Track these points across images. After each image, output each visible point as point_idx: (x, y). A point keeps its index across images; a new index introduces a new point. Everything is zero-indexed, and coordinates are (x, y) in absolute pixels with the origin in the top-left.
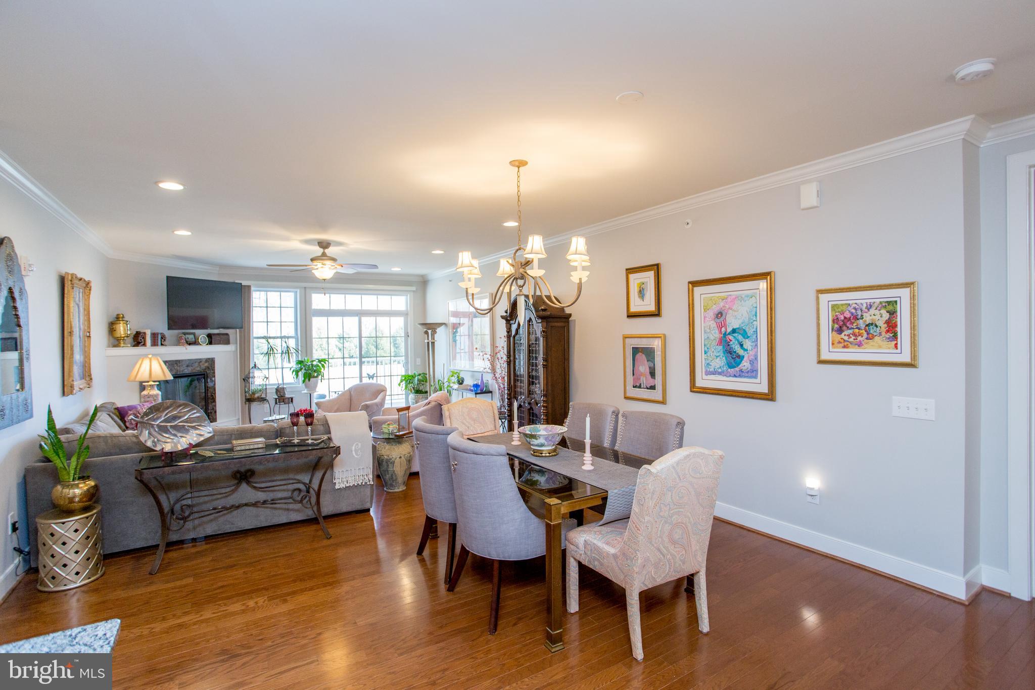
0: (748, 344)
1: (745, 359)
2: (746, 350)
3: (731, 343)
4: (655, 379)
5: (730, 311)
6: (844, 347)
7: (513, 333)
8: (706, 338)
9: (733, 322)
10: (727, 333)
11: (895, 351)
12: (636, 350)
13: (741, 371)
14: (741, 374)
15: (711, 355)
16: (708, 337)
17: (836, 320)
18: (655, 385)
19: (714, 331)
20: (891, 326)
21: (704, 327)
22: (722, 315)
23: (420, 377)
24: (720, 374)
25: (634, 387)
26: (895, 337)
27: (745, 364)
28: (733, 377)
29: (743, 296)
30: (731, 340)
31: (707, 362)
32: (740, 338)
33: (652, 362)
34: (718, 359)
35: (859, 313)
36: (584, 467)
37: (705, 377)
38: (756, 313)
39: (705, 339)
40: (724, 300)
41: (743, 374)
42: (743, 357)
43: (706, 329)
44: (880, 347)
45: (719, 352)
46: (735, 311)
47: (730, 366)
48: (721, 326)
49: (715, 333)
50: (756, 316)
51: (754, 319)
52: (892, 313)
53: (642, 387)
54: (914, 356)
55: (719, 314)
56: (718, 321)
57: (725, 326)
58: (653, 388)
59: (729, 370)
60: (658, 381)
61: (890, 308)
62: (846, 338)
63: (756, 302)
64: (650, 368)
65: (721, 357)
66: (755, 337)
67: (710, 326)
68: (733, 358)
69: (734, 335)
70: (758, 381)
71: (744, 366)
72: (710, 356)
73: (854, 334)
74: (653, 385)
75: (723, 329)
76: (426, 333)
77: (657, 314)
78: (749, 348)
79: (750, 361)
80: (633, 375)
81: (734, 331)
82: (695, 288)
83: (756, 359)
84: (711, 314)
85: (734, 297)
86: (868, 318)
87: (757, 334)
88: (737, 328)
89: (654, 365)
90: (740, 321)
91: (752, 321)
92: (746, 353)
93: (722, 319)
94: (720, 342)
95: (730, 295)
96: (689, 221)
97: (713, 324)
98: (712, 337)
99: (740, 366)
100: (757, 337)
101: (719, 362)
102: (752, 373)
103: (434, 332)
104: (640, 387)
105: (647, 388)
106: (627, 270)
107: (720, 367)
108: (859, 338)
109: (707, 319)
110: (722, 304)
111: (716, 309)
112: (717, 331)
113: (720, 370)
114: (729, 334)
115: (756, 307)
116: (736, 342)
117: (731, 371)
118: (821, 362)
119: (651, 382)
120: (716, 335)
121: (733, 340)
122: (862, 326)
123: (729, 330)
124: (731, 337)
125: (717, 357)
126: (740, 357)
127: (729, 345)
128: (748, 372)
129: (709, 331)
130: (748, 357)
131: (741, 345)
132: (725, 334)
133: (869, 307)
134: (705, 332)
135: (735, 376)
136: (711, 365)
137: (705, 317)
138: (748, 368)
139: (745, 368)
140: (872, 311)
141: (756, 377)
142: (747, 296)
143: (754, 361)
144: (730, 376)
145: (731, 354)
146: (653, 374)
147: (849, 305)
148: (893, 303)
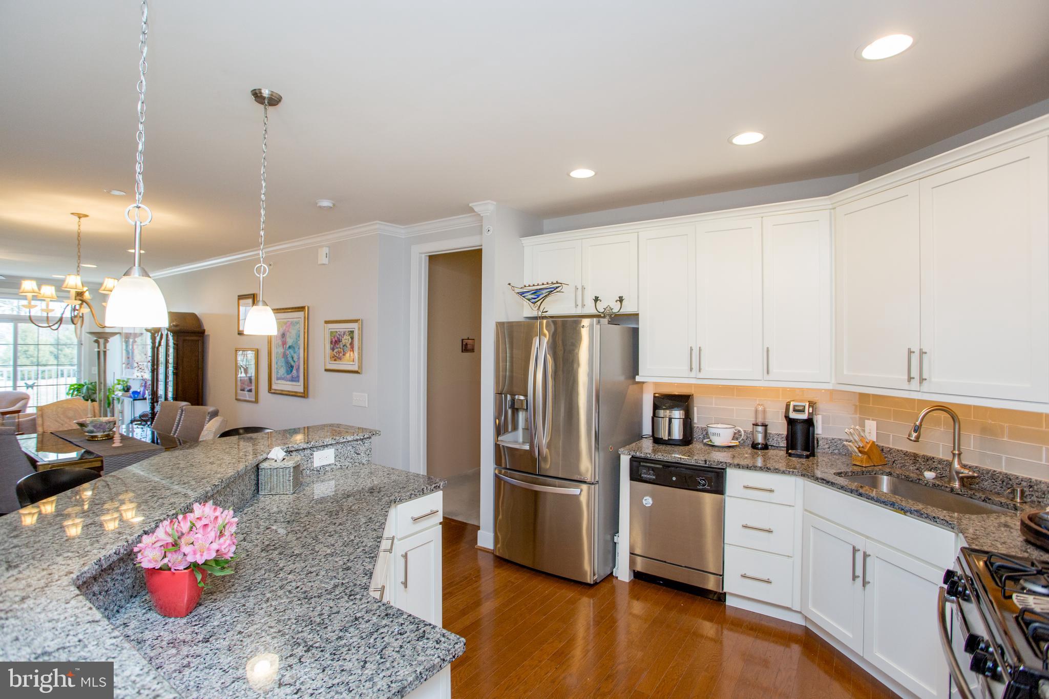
0: (295, 357)
2: (294, 362)
3: (288, 356)
5: (288, 333)
6: (335, 360)
7: (157, 345)
8: (277, 352)
9: (289, 341)
10: (286, 349)
11: (353, 363)
13: (293, 377)
15: (279, 365)
17: (331, 342)
20: (352, 347)
22: (285, 335)
23: (90, 386)
24: (283, 379)
25: (241, 390)
26: (353, 354)
29: (294, 323)
30: (288, 354)
31: (277, 370)
32: (292, 352)
34: (282, 368)
35: (340, 337)
36: (114, 445)
37: (276, 382)
38: (299, 335)
39: (276, 354)
40: (286, 325)
41: (293, 379)
43: (277, 345)
44: (348, 360)
45: (282, 363)
46: (290, 333)
47: (288, 373)
48: (284, 344)
49: (281, 349)
50: (299, 337)
51: (299, 339)
52: (352, 338)
53: (245, 390)
54: (360, 366)
55: (283, 335)
56: (283, 340)
57: (286, 343)
58: (251, 390)
59: (287, 376)
60: (253, 385)
61: (351, 335)
62: (335, 354)
63: (299, 327)
65: (284, 366)
66: (298, 352)
67: (278, 343)
68: (289, 368)
69: (289, 350)
70: (299, 384)
71: (294, 373)
73: (338, 352)
75: (285, 346)
76: (97, 341)
78: (296, 360)
79: (296, 369)
81: (289, 347)
83: (299, 368)
84: (279, 334)
85: (290, 322)
86: (344, 341)
87: (300, 350)
88: (291, 345)
90: (292, 340)
91: (297, 340)
92: (295, 364)
93: (284, 338)
94: (284, 356)
95: (288, 321)
96: (271, 263)
97: (280, 342)
98: (279, 352)
99: (292, 373)
101: (283, 370)
102: (297, 378)
103: (106, 341)
106: (239, 296)
107: (283, 374)
108: (340, 354)
110: (284, 328)
111: (281, 331)
112: (282, 347)
113: (283, 377)
115: (299, 331)
116: (291, 356)
118: (326, 370)
119: (250, 386)
122: (342, 346)
123: (287, 346)
124: (288, 352)
125: (282, 366)
126: (292, 367)
127: (287, 358)
128: (295, 378)
129: (278, 347)
130: (295, 367)
131: (293, 358)
133: (344, 333)
134: (276, 348)
135: (290, 381)
136: (279, 373)
138: (295, 375)
140: (345, 337)
141: (298, 381)
142: (296, 323)
143: (298, 370)
144: (288, 380)
145: (288, 364)
147: (336, 332)
148: (352, 332)
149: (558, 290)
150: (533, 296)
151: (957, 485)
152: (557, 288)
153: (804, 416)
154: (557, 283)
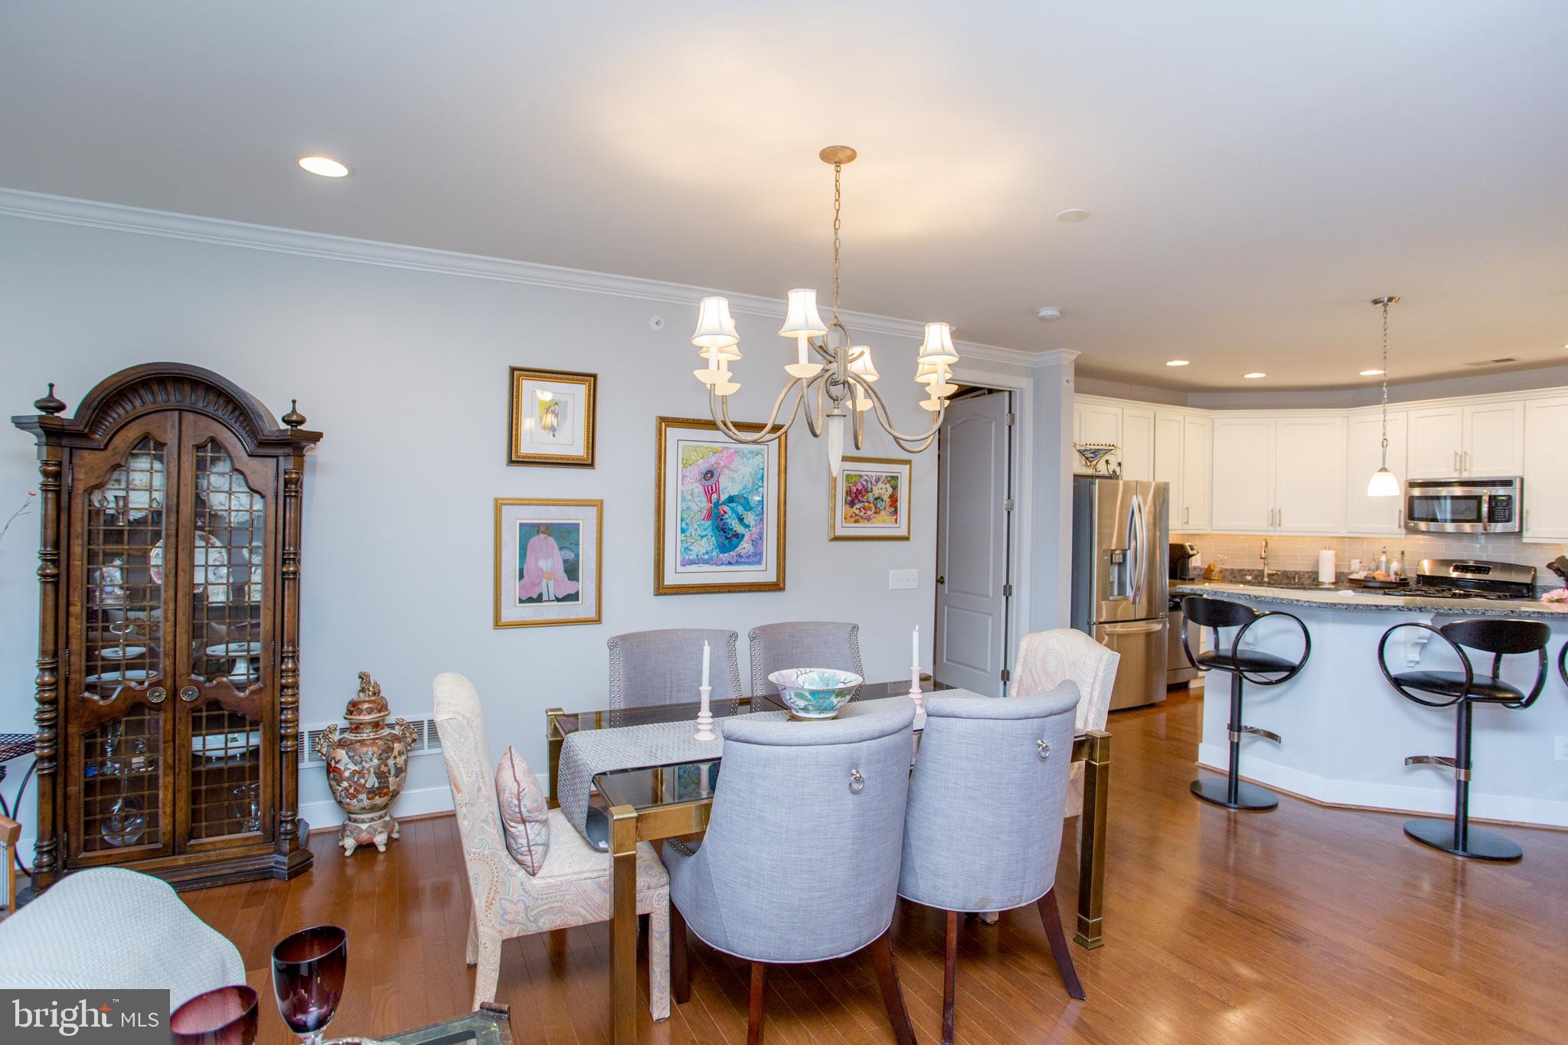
0: (750, 518)
1: (745, 538)
2: (747, 526)
3: (726, 516)
4: (578, 581)
5: (726, 471)
6: (856, 521)
8: (685, 508)
9: (729, 486)
10: (720, 502)
11: (895, 525)
12: (529, 531)
13: (739, 556)
14: (739, 560)
15: (693, 535)
16: (688, 508)
17: (849, 492)
18: (578, 592)
19: (699, 499)
20: (894, 501)
21: (682, 493)
22: (712, 475)
24: (706, 562)
25: (521, 601)
26: (896, 512)
27: (745, 547)
28: (726, 565)
29: (746, 452)
30: (725, 513)
31: (685, 545)
32: (740, 509)
33: (572, 551)
34: (704, 540)
35: (869, 486)
37: (680, 569)
38: (763, 476)
39: (683, 511)
40: (718, 454)
41: (743, 560)
42: (743, 535)
43: (685, 494)
44: (884, 521)
45: (705, 530)
46: (733, 471)
47: (723, 549)
48: (709, 492)
49: (700, 501)
50: (762, 480)
51: (760, 484)
52: (895, 488)
53: (545, 598)
54: (909, 530)
55: (709, 474)
56: (707, 483)
57: (718, 491)
58: (574, 597)
59: (721, 555)
60: (586, 585)
61: (893, 482)
62: (857, 512)
63: (763, 462)
64: (565, 562)
65: (710, 537)
66: (759, 509)
67: (692, 491)
68: (727, 538)
69: (731, 505)
70: (762, 567)
71: (744, 548)
72: (691, 536)
73: (864, 508)
74: (573, 592)
75: (714, 497)
77: (588, 463)
78: (752, 523)
79: (753, 541)
80: (521, 576)
81: (731, 499)
82: (668, 428)
83: (761, 538)
84: (695, 472)
85: (732, 451)
86: (876, 491)
87: (763, 504)
88: (736, 496)
89: (577, 555)
90: (740, 486)
91: (757, 487)
92: (747, 530)
93: (712, 481)
94: (709, 516)
95: (727, 448)
96: (658, 318)
97: (698, 489)
98: (695, 508)
99: (739, 548)
100: (762, 508)
101: (706, 544)
102: (756, 557)
104: (539, 599)
105: (558, 600)
106: (512, 371)
107: (707, 552)
108: (869, 512)
109: (688, 479)
110: (713, 460)
111: (703, 465)
112: (704, 499)
113: (706, 557)
114: (723, 504)
115: (763, 469)
116: (734, 515)
117: (725, 557)
118: (836, 539)
119: (569, 587)
120: (702, 503)
121: (730, 513)
122: (872, 500)
123: (724, 497)
124: (726, 508)
125: (702, 537)
126: (738, 536)
127: (722, 520)
128: (748, 557)
129: (690, 498)
130: (751, 535)
131: (741, 520)
132: (717, 505)
133: (878, 480)
134: (684, 499)
135: (730, 563)
136: (691, 550)
137: (684, 477)
138: (749, 551)
139: (744, 551)
140: (880, 485)
141: (759, 562)
142: (751, 452)
143: (758, 541)
144: (722, 564)
145: (725, 532)
146: (572, 571)
147: (861, 476)
148: (895, 478)
149: (1112, 452)
150: (1092, 455)
151: (1266, 579)
152: (1112, 450)
153: (1195, 552)
154: (1113, 446)
